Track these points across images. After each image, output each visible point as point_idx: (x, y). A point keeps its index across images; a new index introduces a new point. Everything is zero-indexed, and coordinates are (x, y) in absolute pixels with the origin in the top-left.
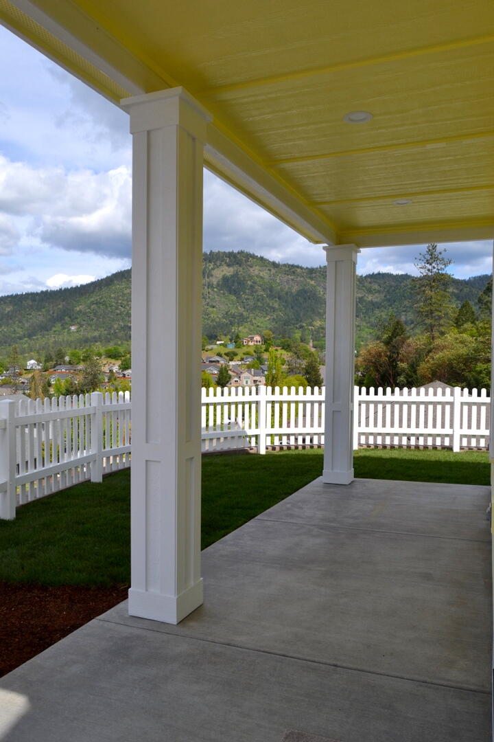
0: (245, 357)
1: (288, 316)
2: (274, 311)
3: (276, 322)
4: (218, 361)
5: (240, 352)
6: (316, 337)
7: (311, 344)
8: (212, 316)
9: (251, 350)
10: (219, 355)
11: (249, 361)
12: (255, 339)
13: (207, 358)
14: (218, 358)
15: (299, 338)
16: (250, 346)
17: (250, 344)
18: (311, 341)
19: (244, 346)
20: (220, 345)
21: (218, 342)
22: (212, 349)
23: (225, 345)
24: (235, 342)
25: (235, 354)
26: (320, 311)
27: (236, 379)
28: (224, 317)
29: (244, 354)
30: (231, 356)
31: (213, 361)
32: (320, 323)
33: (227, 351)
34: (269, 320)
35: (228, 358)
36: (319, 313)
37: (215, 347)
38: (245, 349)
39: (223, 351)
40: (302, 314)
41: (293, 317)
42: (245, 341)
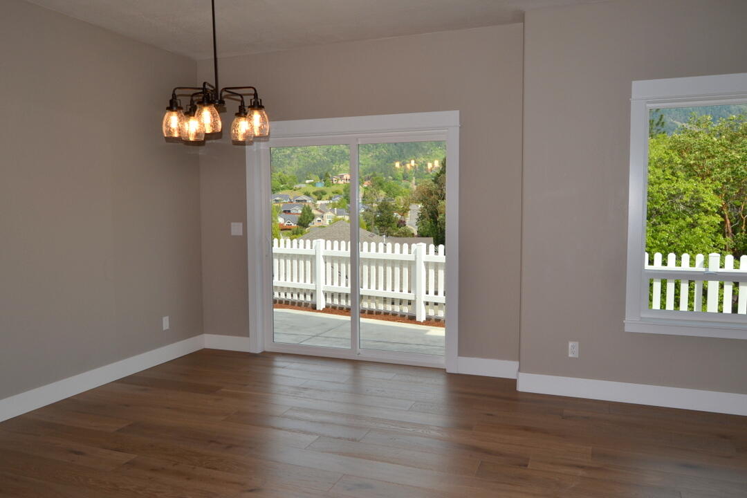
0: (333, 195)
1: (391, 153)
2: (376, 148)
3: (379, 159)
4: (306, 201)
5: (329, 190)
6: (419, 174)
7: (414, 182)
8: (312, 153)
9: (341, 189)
10: (307, 194)
11: (337, 200)
12: (345, 177)
13: (294, 198)
14: (305, 198)
15: (401, 175)
16: (339, 184)
17: (340, 182)
18: (414, 178)
19: (333, 184)
20: (310, 184)
21: (307, 181)
22: (300, 188)
23: (313, 184)
24: (325, 181)
25: (324, 193)
26: (424, 147)
27: (319, 219)
28: (324, 155)
29: (333, 193)
30: (320, 195)
31: (301, 201)
32: (423, 159)
33: (315, 189)
34: (372, 156)
35: (315, 197)
36: (423, 149)
37: (303, 186)
38: (334, 188)
39: (311, 190)
40: (405, 151)
41: (396, 153)
42: (334, 179)
